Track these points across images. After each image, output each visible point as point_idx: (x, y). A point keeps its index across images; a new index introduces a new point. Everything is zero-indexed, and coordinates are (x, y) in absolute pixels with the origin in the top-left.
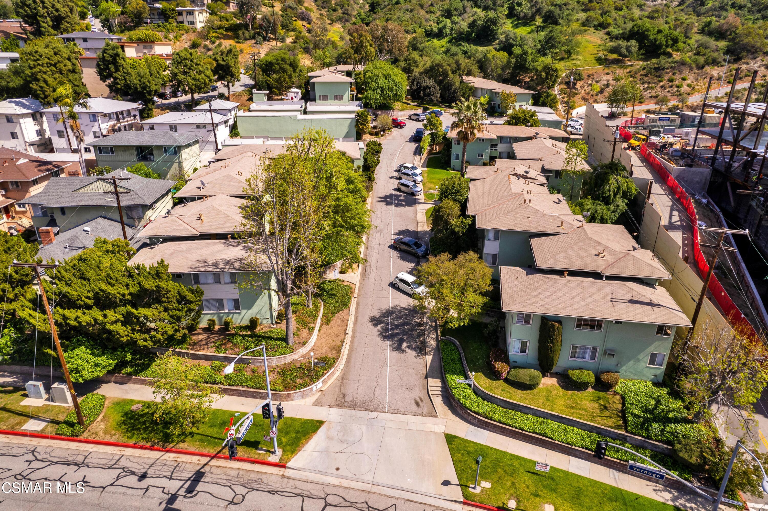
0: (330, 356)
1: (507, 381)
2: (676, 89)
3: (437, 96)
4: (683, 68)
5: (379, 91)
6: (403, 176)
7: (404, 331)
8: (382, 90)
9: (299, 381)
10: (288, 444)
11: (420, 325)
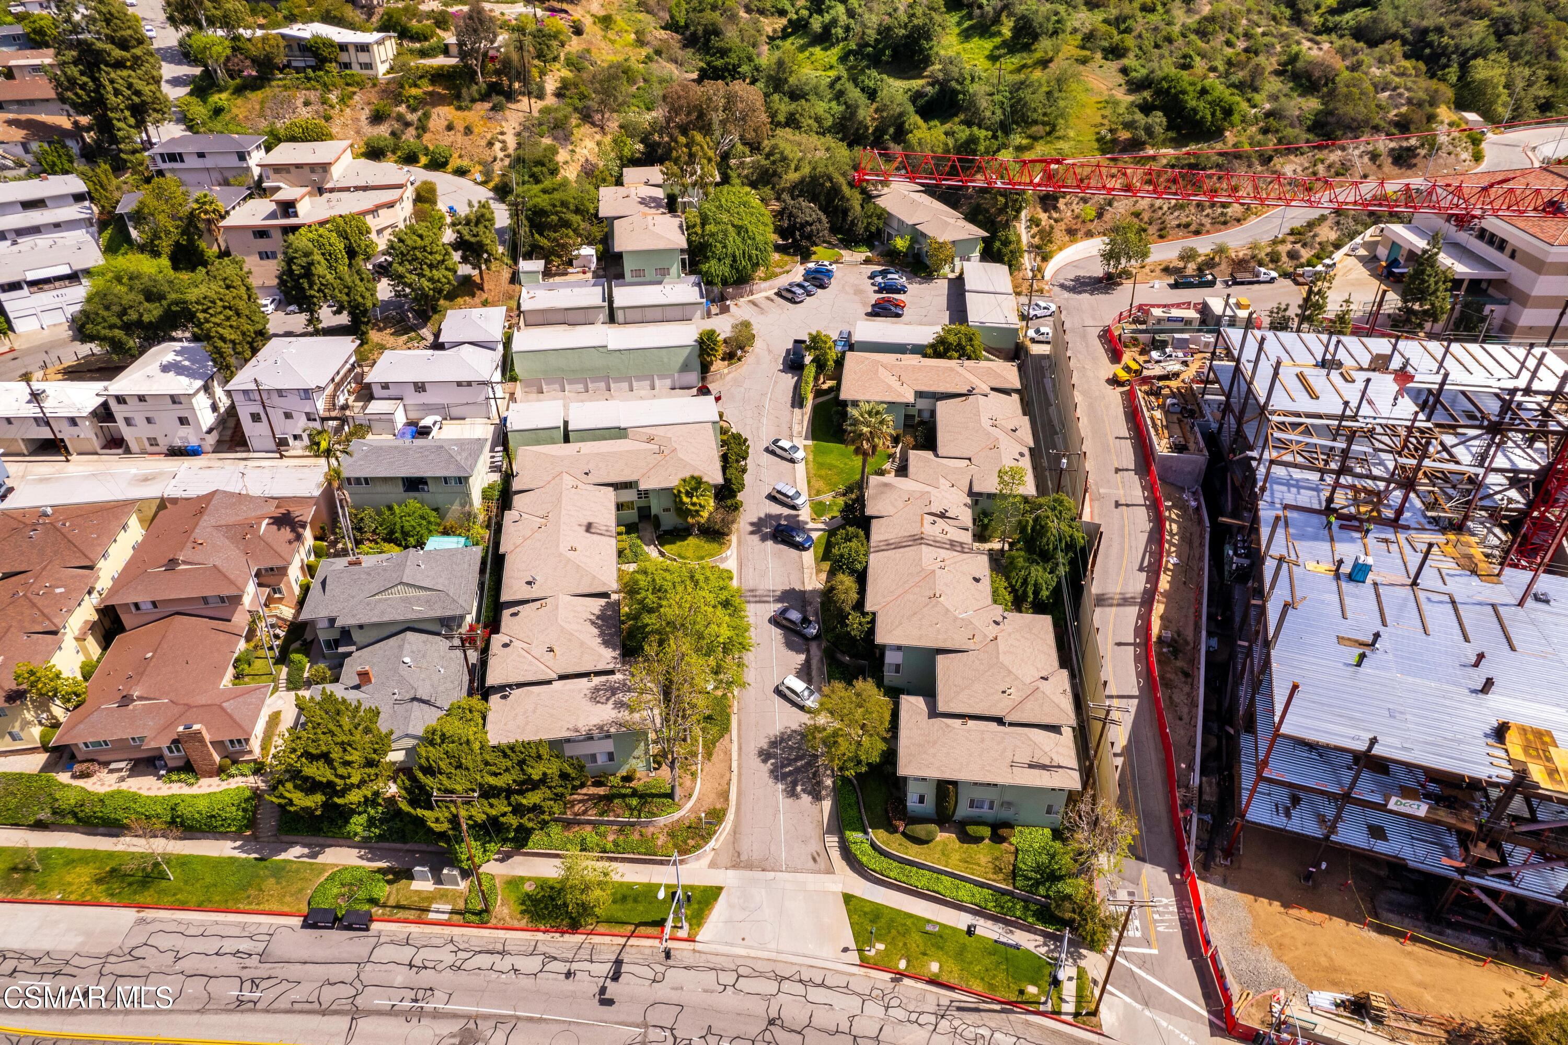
0: (718, 806)
1: (904, 834)
2: (1219, 210)
4: (1236, 163)
7: (797, 768)
9: (691, 842)
10: (693, 917)
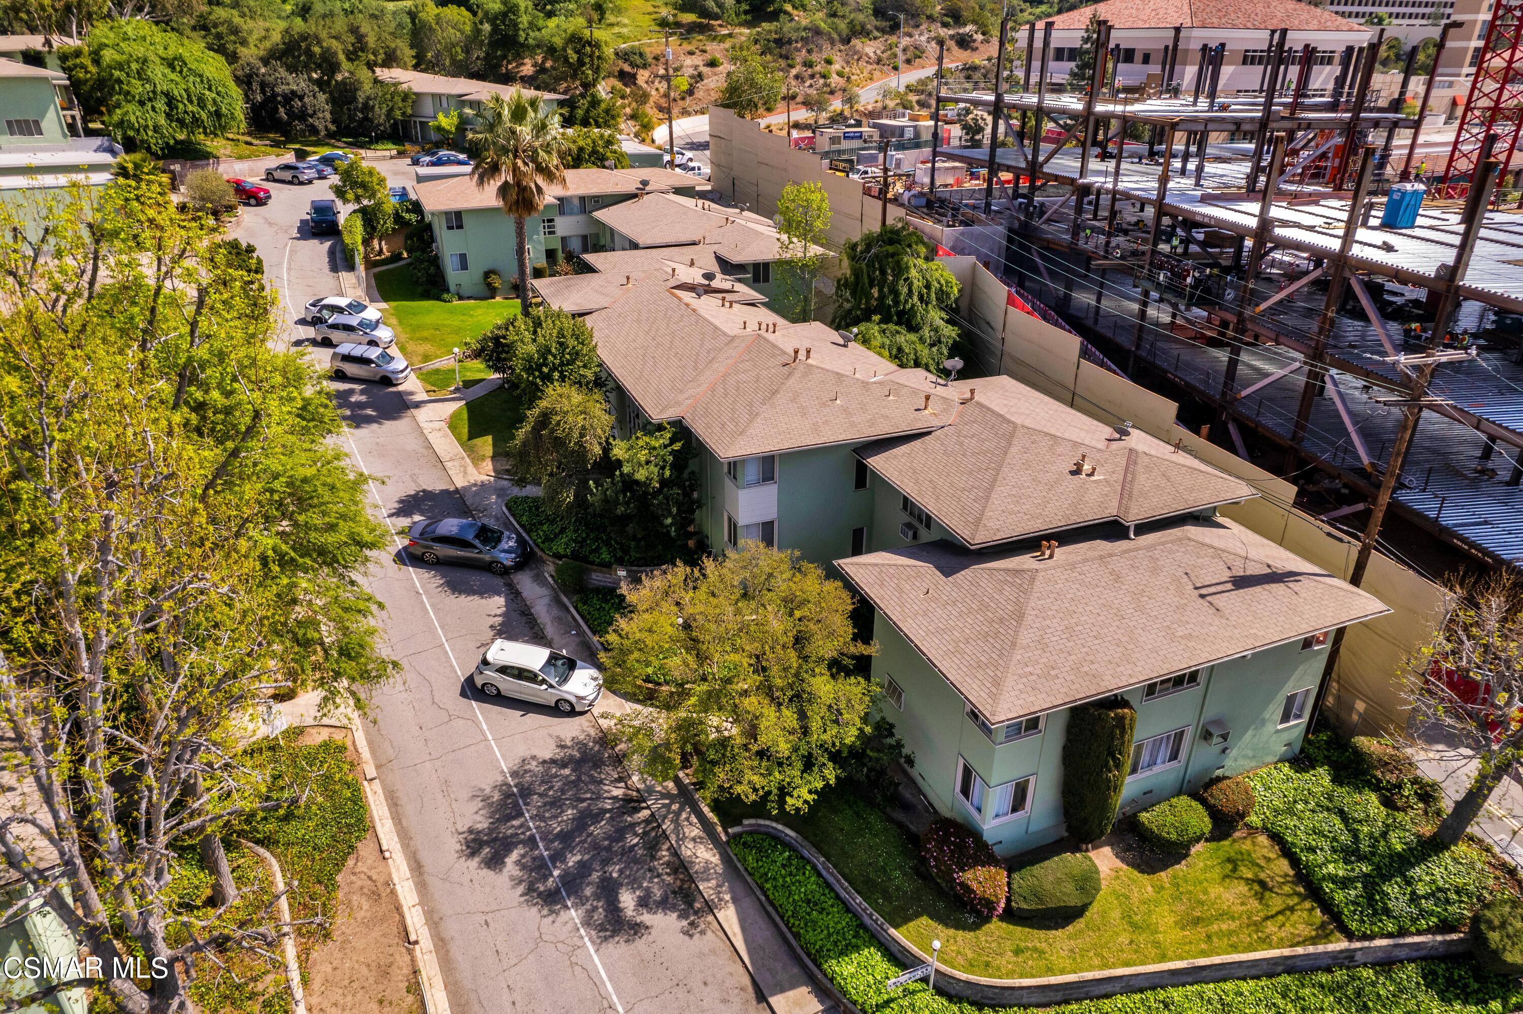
1: (1011, 916)
2: (821, 81)
3: (323, 119)
4: (819, 40)
5: (161, 105)
6: (335, 336)
7: (596, 846)
8: (171, 101)
11: (631, 803)
